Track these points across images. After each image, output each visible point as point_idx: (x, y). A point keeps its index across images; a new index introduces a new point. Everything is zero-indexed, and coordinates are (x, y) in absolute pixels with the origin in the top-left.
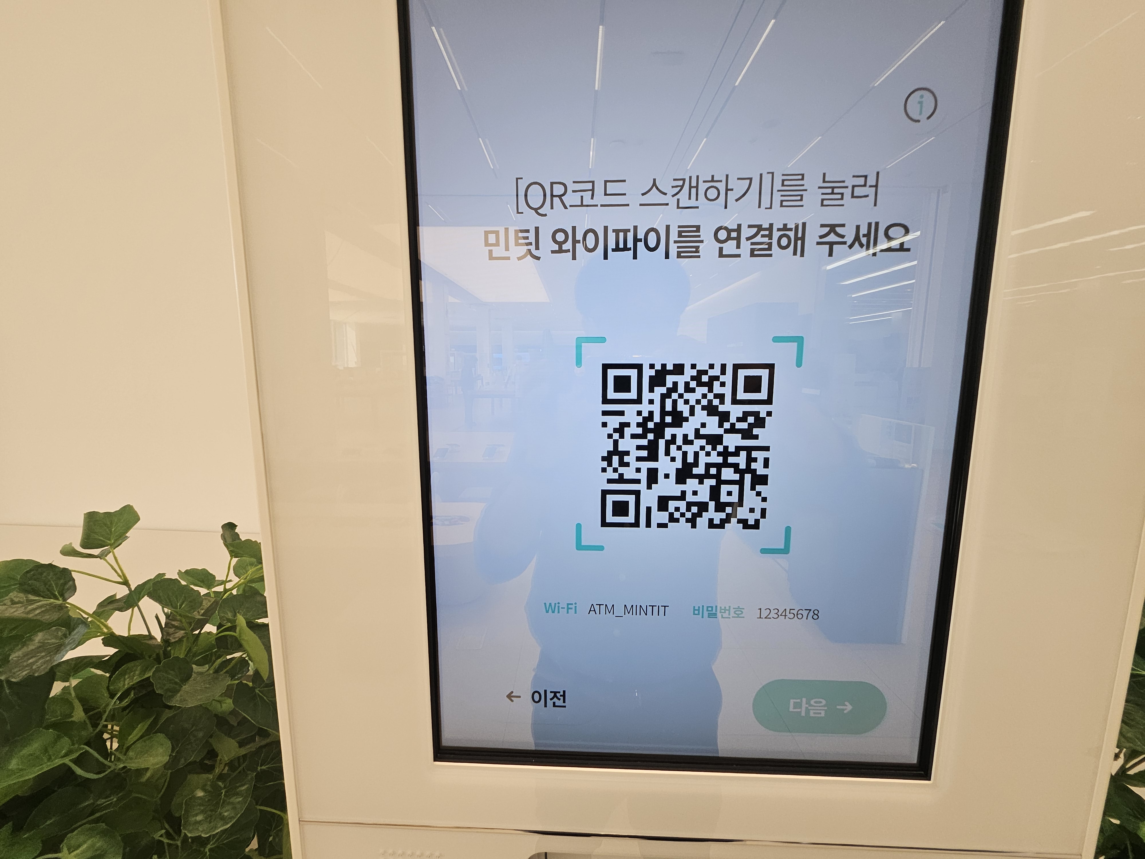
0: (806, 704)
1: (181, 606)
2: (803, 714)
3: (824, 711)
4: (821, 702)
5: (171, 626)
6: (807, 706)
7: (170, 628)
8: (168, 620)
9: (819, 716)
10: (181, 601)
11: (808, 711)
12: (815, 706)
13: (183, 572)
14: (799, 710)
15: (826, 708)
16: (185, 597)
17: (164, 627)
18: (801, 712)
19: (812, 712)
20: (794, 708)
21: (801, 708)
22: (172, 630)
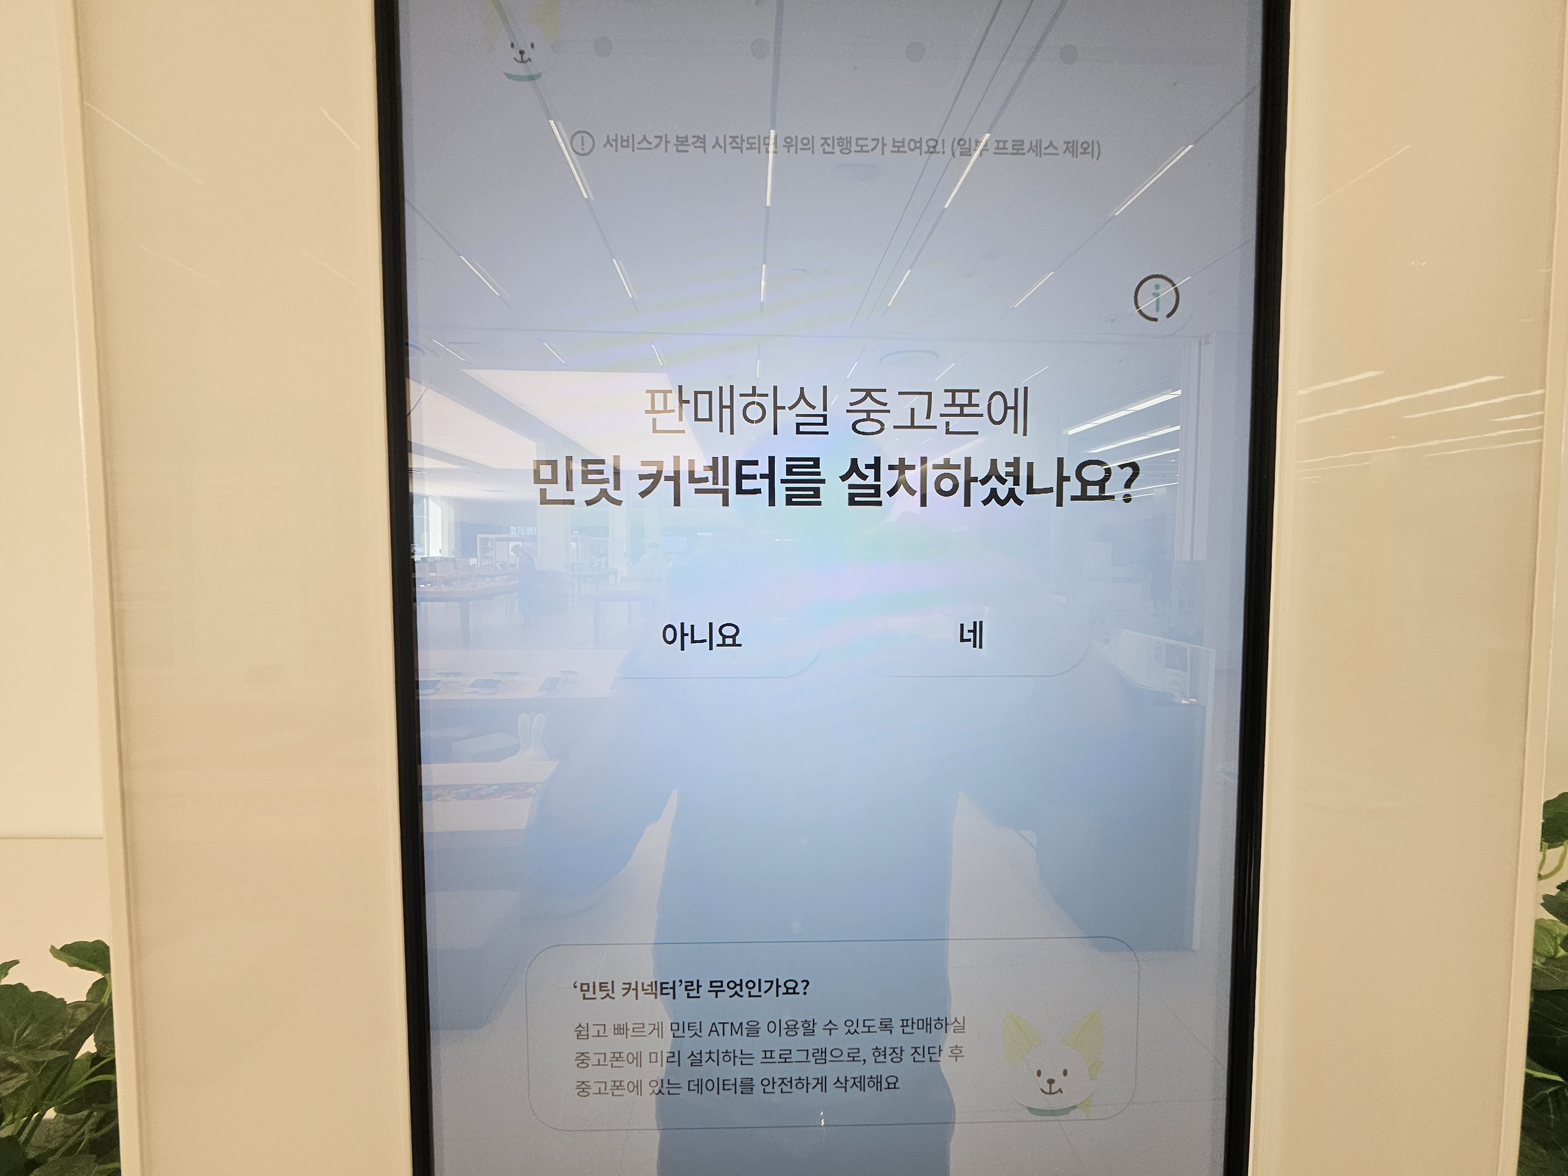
1: (20, 1035)
10: (21, 1027)
13: (59, 948)
16: (33, 1016)
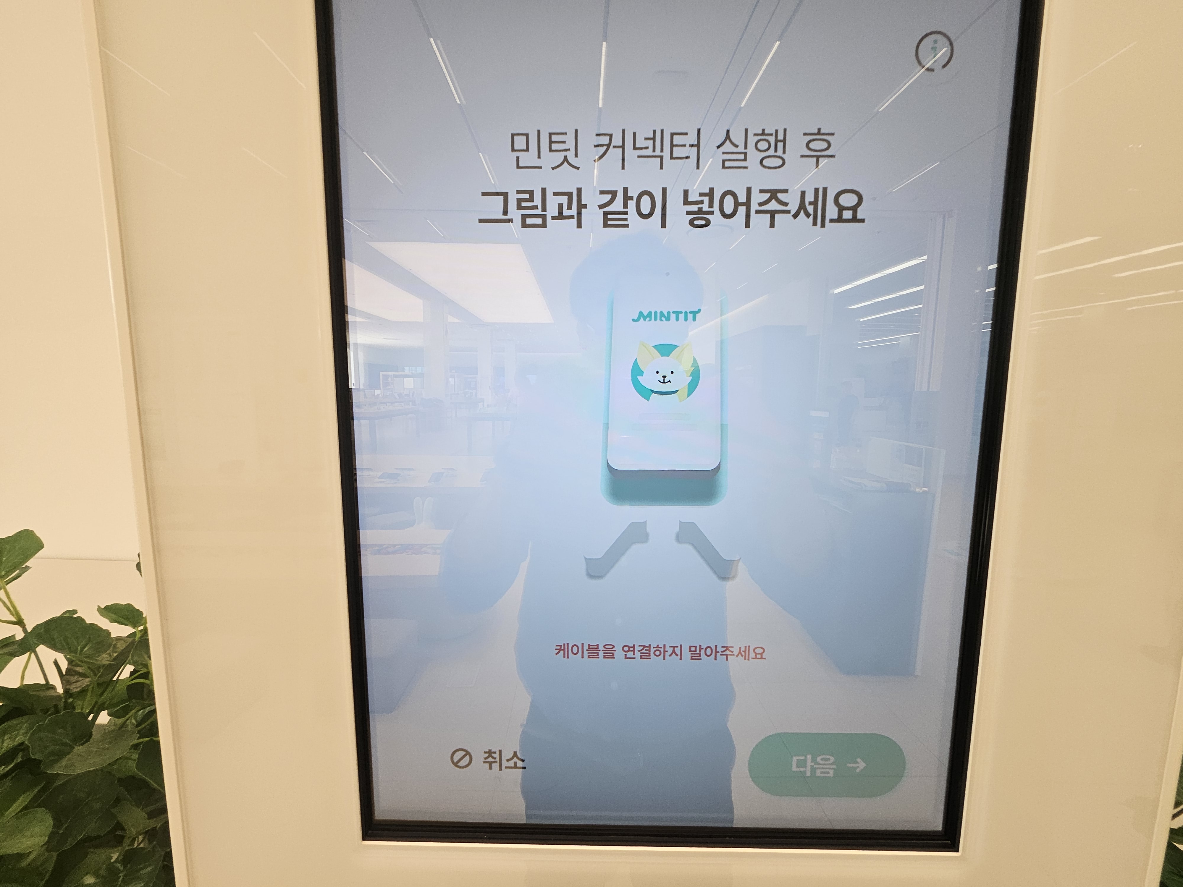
0: (812, 762)
1: (82, 649)
2: (808, 774)
3: (833, 770)
4: (829, 759)
5: (73, 673)
6: (813, 764)
7: (72, 675)
8: (70, 666)
9: (827, 775)
10: (82, 644)
11: (813, 770)
12: (821, 764)
14: (802, 769)
15: (834, 767)
16: (89, 638)
17: (64, 673)
18: (805, 772)
19: (818, 771)
20: (798, 767)
21: (805, 767)
22: (73, 679)
